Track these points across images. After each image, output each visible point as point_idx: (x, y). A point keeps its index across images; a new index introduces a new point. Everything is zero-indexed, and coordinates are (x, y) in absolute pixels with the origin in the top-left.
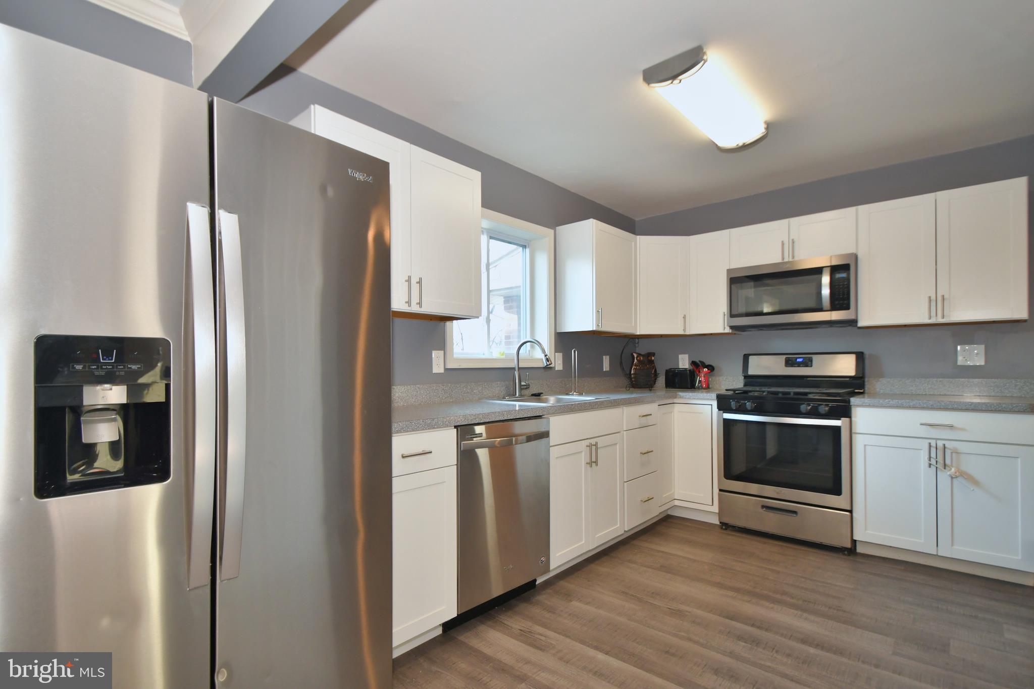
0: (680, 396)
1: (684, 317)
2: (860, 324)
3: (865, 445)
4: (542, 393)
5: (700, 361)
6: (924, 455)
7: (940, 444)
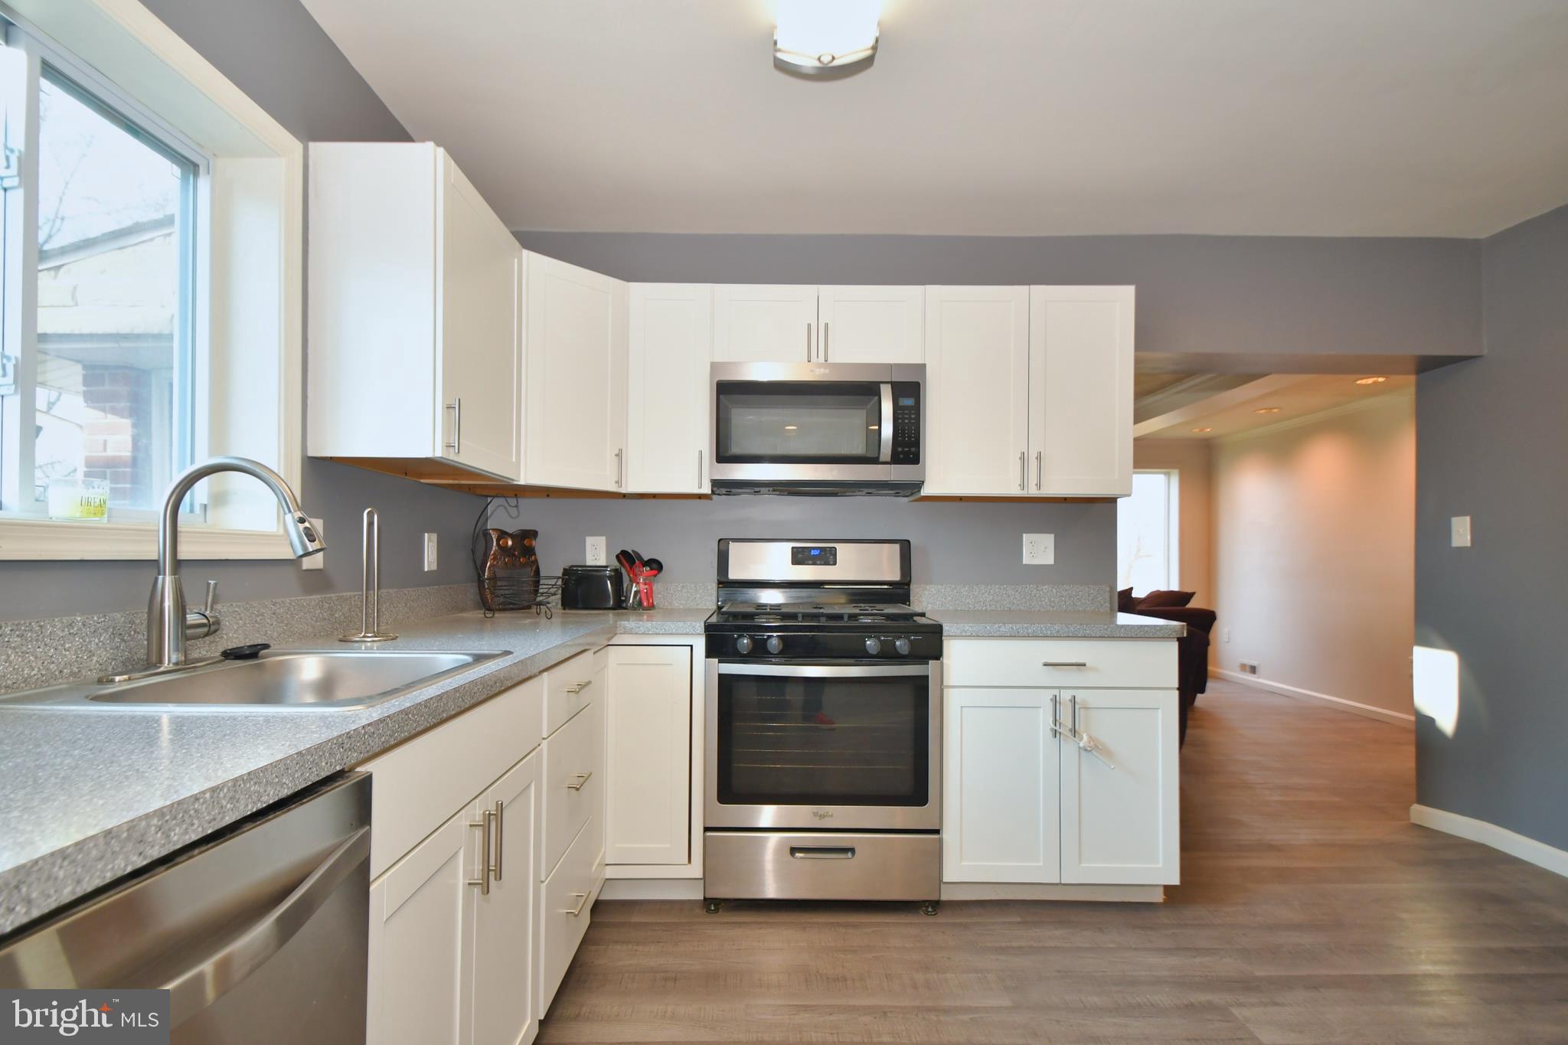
0: (625, 628)
1: (619, 455)
2: (927, 490)
3: (962, 707)
4: (266, 646)
5: (633, 551)
6: (1045, 718)
7: (1066, 696)
